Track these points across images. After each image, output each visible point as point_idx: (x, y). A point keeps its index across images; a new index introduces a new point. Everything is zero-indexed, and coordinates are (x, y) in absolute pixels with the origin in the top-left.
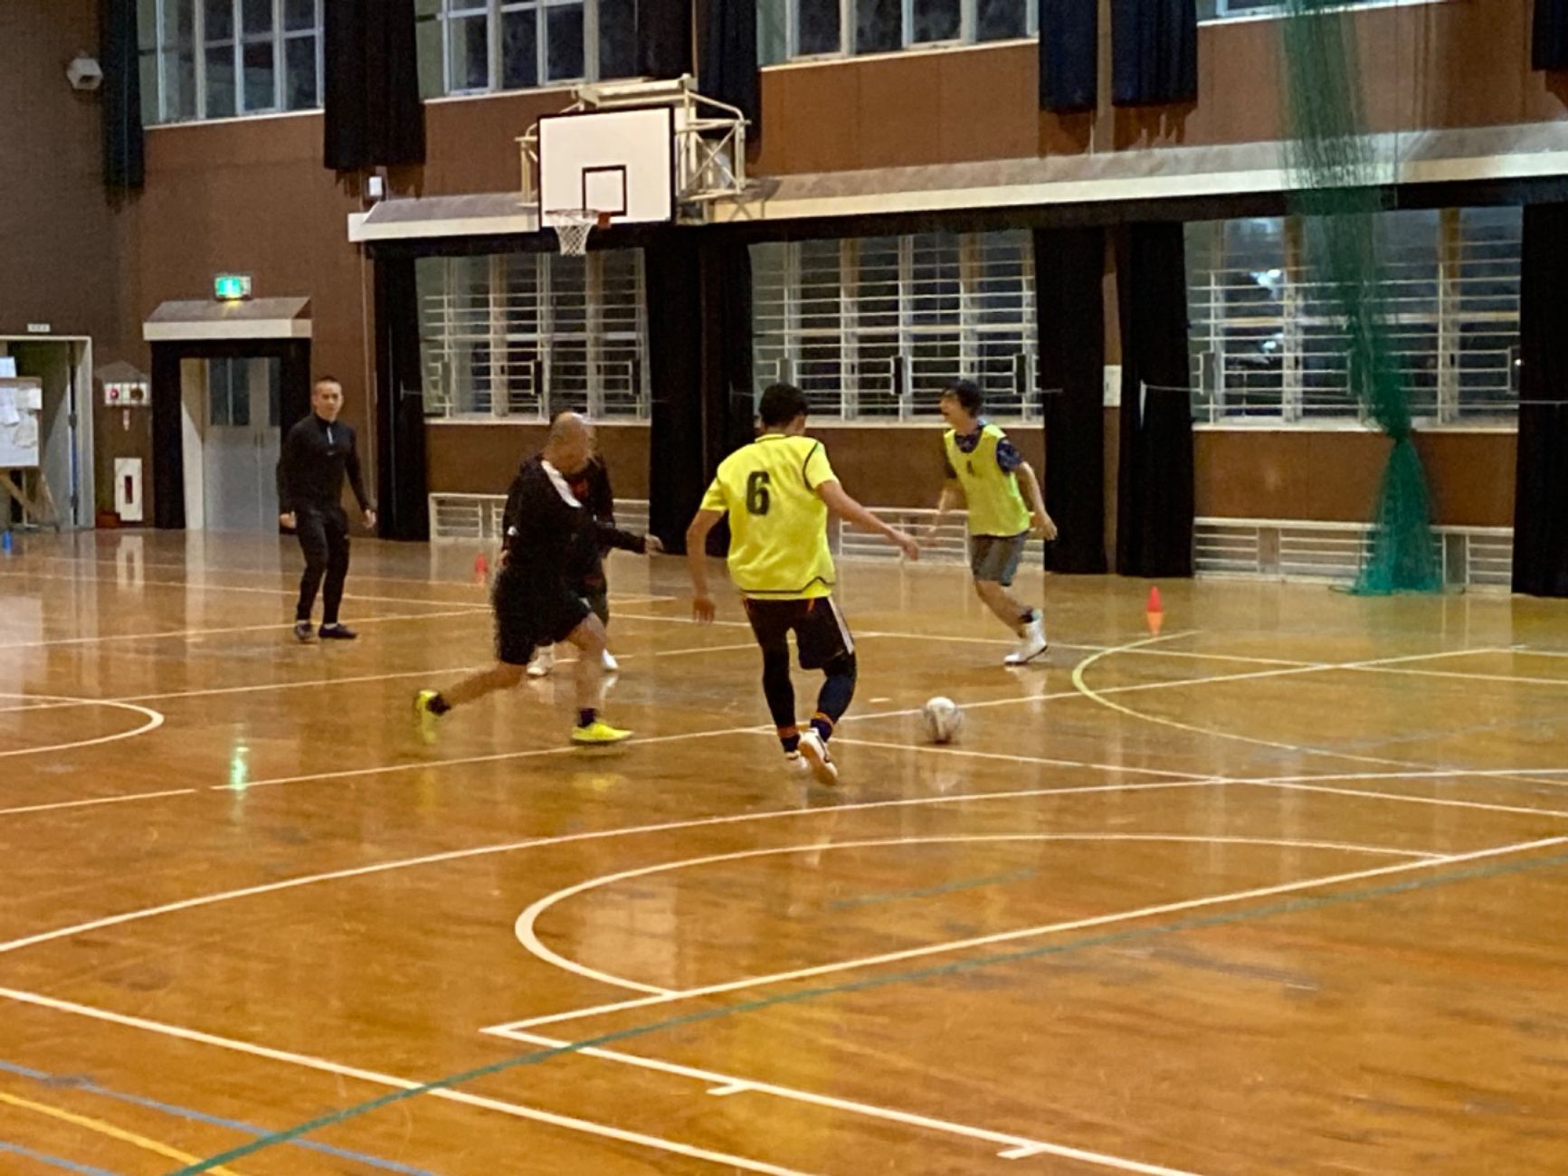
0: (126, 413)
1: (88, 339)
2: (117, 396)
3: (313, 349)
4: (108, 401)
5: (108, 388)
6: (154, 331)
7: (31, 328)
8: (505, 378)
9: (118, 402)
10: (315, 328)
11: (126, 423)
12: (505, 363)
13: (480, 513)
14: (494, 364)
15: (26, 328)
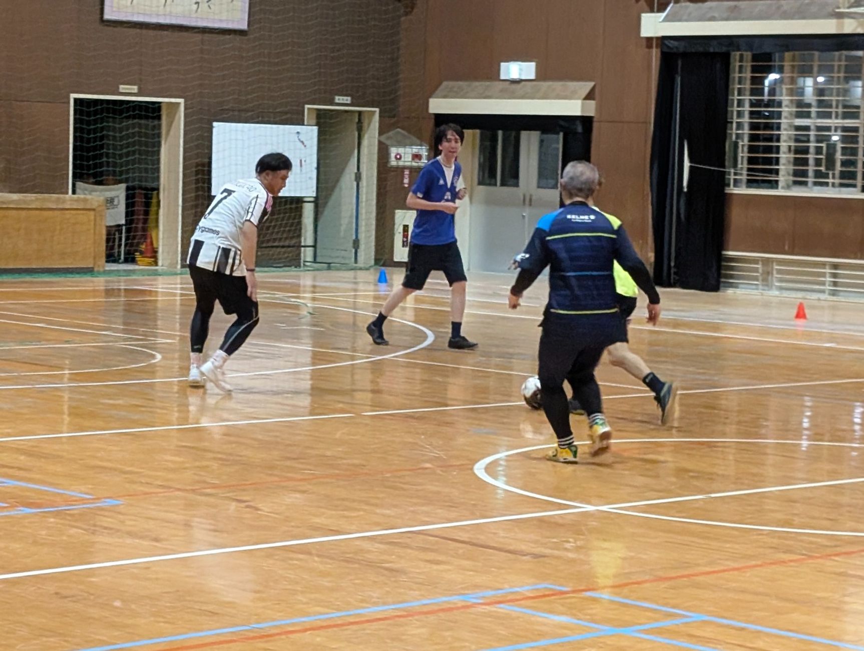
0: (407, 172)
1: (377, 110)
2: (400, 158)
3: (595, 125)
4: (393, 163)
5: (394, 151)
6: (439, 105)
7: (338, 99)
8: (792, 156)
9: (401, 163)
10: (599, 108)
11: (406, 181)
12: (793, 144)
13: (760, 271)
14: (783, 145)
15: (334, 99)
